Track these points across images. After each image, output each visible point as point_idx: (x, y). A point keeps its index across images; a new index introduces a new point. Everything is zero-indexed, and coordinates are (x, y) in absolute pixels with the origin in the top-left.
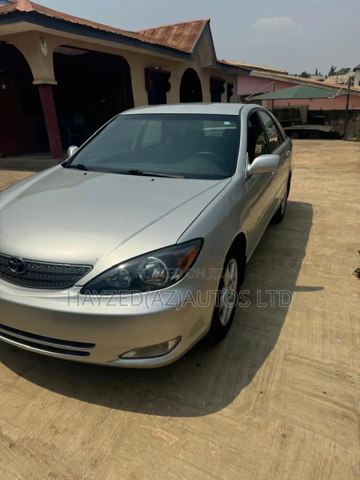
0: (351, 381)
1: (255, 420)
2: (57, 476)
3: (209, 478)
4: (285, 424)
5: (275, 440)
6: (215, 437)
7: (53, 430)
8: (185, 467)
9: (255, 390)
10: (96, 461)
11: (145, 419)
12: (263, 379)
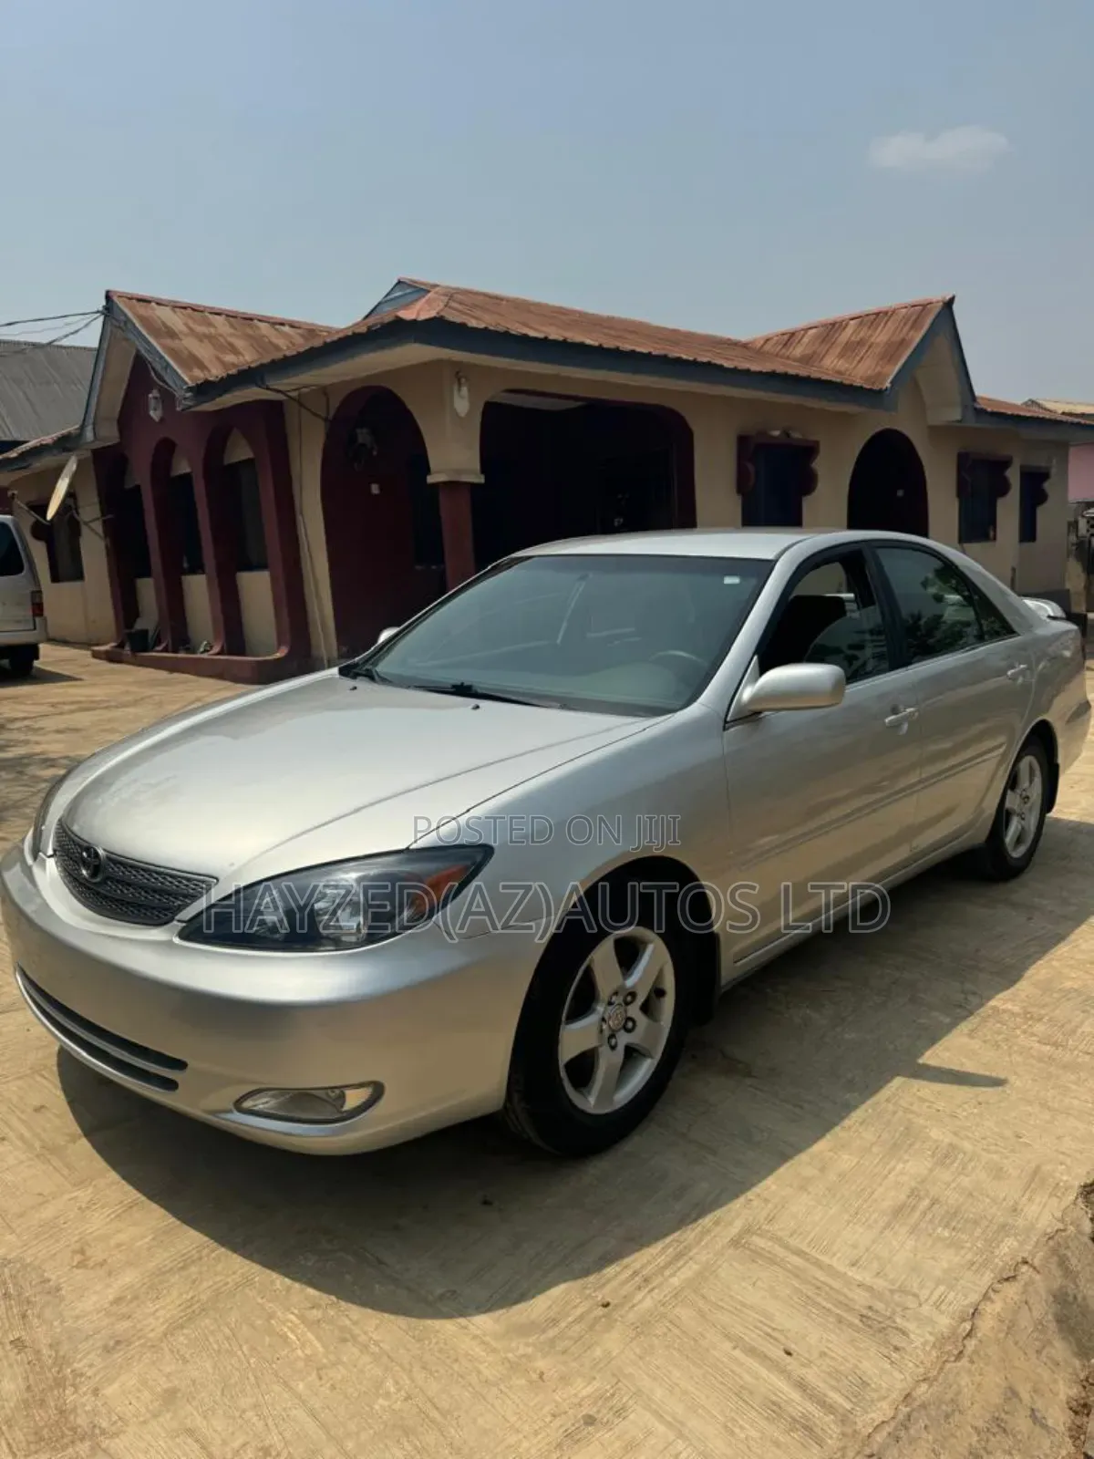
0: (894, 1344)
1: (541, 1364)
2: (26, 1347)
3: (330, 1451)
4: (613, 1395)
5: (558, 1422)
6: (411, 1371)
7: (78, 1258)
8: (294, 1412)
9: (593, 1295)
10: (118, 1343)
11: (278, 1286)
12: (635, 1273)
